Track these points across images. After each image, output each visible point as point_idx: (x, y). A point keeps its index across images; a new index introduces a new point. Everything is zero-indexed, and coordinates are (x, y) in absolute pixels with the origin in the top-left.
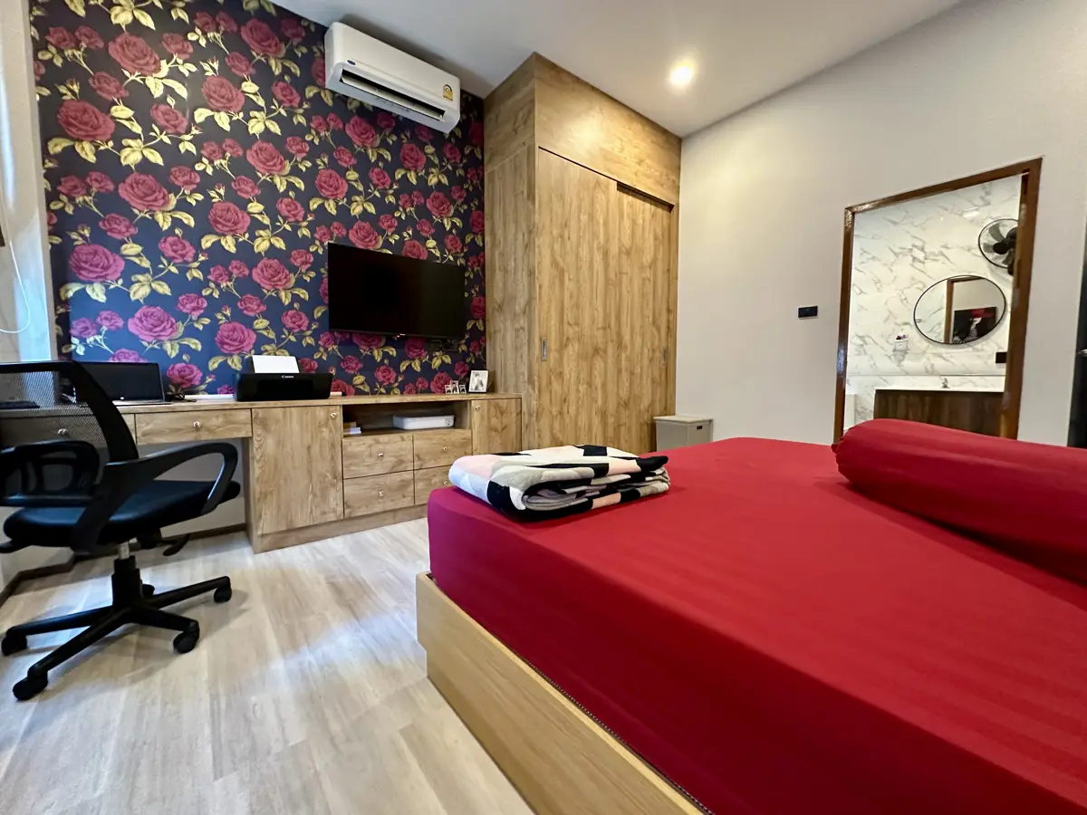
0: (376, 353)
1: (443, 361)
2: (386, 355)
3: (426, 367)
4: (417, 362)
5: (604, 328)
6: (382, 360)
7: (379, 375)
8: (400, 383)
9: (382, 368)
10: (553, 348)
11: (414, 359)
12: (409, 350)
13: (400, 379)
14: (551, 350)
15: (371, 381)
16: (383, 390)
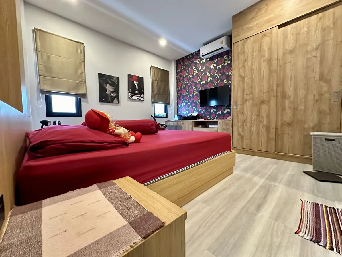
0: (211, 110)
1: (227, 111)
2: (214, 111)
3: (223, 113)
4: (220, 112)
5: (268, 92)
6: (213, 112)
7: (212, 115)
8: (216, 117)
9: (213, 114)
10: (239, 104)
11: (220, 111)
12: (219, 109)
13: (216, 116)
14: (238, 105)
15: (210, 117)
16: (213, 119)
